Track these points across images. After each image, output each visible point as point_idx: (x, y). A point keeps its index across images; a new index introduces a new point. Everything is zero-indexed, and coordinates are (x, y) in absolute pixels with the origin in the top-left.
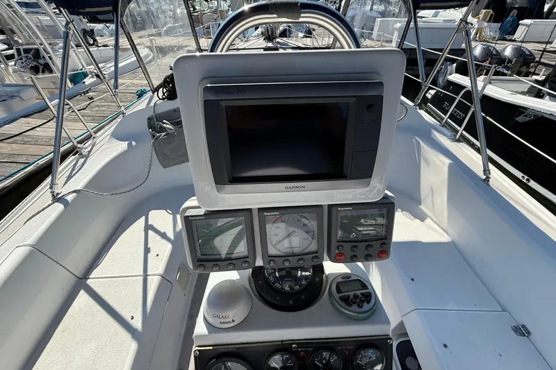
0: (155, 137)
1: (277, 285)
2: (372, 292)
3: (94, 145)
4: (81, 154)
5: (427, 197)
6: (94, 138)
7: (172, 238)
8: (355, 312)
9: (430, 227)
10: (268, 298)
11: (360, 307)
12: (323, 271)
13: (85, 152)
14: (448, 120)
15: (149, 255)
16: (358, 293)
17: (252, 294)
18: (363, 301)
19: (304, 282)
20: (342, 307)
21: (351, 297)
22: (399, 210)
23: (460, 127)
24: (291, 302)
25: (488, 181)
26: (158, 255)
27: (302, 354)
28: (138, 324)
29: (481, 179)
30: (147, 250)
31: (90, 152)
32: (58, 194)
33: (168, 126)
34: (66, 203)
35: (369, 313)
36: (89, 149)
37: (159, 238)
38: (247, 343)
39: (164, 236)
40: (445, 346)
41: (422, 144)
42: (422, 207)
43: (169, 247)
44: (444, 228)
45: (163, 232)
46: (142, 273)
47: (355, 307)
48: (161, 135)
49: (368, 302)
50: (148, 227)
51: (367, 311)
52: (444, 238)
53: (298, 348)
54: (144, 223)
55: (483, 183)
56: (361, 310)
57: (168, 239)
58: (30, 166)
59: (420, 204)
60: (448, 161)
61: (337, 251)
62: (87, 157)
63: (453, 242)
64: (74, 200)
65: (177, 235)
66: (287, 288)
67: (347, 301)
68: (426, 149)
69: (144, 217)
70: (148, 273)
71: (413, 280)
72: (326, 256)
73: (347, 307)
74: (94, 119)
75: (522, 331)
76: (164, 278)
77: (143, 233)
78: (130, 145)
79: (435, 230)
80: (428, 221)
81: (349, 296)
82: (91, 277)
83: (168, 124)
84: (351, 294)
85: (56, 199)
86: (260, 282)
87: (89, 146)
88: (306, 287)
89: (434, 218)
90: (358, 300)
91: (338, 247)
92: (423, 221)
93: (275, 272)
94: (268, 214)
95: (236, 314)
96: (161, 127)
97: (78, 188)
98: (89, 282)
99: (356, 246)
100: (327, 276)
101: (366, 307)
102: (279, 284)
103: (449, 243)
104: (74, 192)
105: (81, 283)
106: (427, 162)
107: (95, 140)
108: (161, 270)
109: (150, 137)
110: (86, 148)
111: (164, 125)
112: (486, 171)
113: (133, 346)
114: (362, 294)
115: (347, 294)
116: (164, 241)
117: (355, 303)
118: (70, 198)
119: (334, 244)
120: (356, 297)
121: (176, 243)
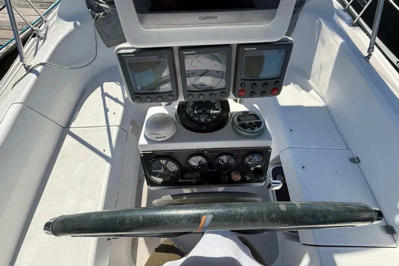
0: (95, 17)
1: (196, 118)
2: (263, 122)
3: (47, 29)
4: (39, 36)
5: (315, 73)
6: (45, 21)
7: (123, 102)
8: (249, 133)
9: (312, 96)
10: (188, 125)
11: (253, 129)
12: (229, 110)
13: (42, 34)
14: (350, 6)
15: (108, 113)
16: (253, 121)
17: (178, 123)
18: (255, 126)
19: (214, 117)
20: (241, 130)
21: (247, 124)
22: (292, 83)
23: (359, 14)
24: (205, 128)
25: (369, 58)
26: (114, 114)
27: (211, 157)
28: (108, 153)
29: (363, 56)
30: (106, 110)
31: (46, 34)
32: (28, 66)
33: (104, 5)
34: (37, 73)
35: (259, 133)
36: (44, 32)
37: (113, 102)
38: (174, 150)
39: (116, 100)
40: (304, 168)
41: (324, 25)
42: (310, 81)
43: (121, 108)
44: (322, 97)
45: (115, 98)
46: (105, 125)
47: (249, 130)
48: (99, 15)
49: (259, 127)
50: (104, 95)
51: (258, 132)
52: (321, 104)
53: (208, 153)
54: (101, 92)
55: (364, 59)
56: (252, 131)
57: (120, 103)
58: (3, 47)
59: (309, 79)
60: (340, 40)
61: (240, 88)
62: (44, 39)
63: (326, 107)
64: (43, 70)
65: (126, 100)
66: (203, 120)
67: (244, 126)
68: (325, 28)
69: (100, 87)
70: (110, 125)
71: (291, 130)
72: (231, 94)
73: (244, 130)
74: (42, 5)
75: (355, 160)
76: (121, 128)
77: (101, 99)
78: (75, 25)
79: (315, 98)
80: (312, 92)
81: (246, 123)
82: (71, 126)
83: (103, 3)
84: (247, 122)
85: (29, 70)
86: (183, 116)
87: (43, 29)
88: (216, 119)
89: (317, 89)
90: (252, 126)
91: (241, 85)
92: (308, 91)
93: (194, 111)
94: (187, 53)
95: (167, 132)
96: (99, 6)
97: (44, 61)
98: (70, 130)
99: (255, 84)
100: (231, 114)
101: (257, 129)
102: (197, 117)
103: (323, 107)
104: (41, 64)
105: (65, 130)
106: (323, 42)
107: (47, 23)
108: (118, 123)
109: (91, 16)
110: (41, 31)
111: (101, 4)
112: (371, 49)
113: (108, 166)
114: (255, 122)
115: (244, 122)
116: (117, 104)
117: (249, 127)
118: (39, 69)
119: (239, 82)
120: (250, 124)
121: (126, 105)
